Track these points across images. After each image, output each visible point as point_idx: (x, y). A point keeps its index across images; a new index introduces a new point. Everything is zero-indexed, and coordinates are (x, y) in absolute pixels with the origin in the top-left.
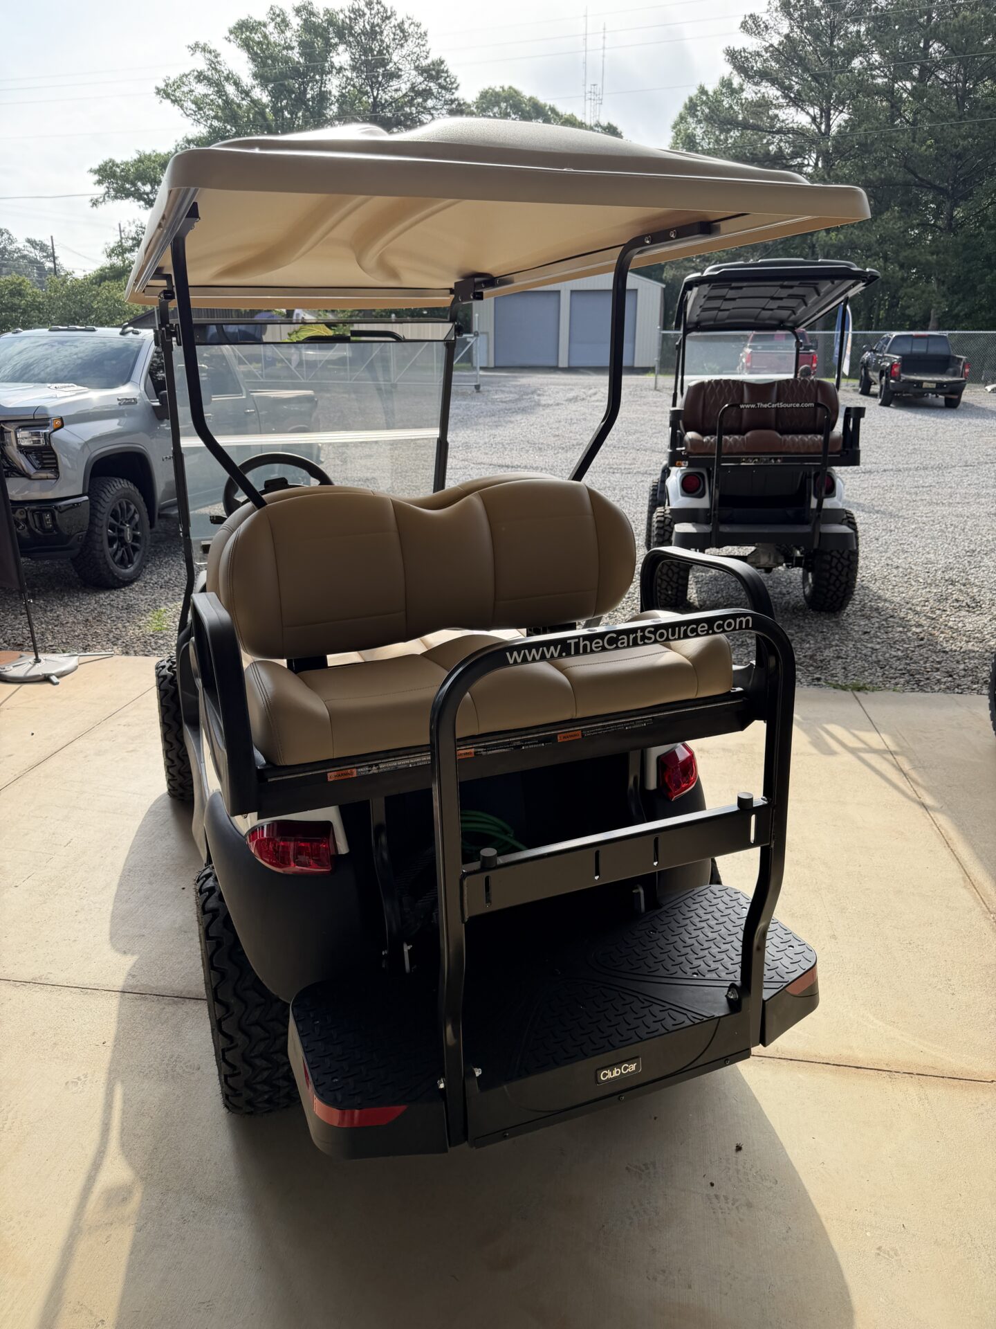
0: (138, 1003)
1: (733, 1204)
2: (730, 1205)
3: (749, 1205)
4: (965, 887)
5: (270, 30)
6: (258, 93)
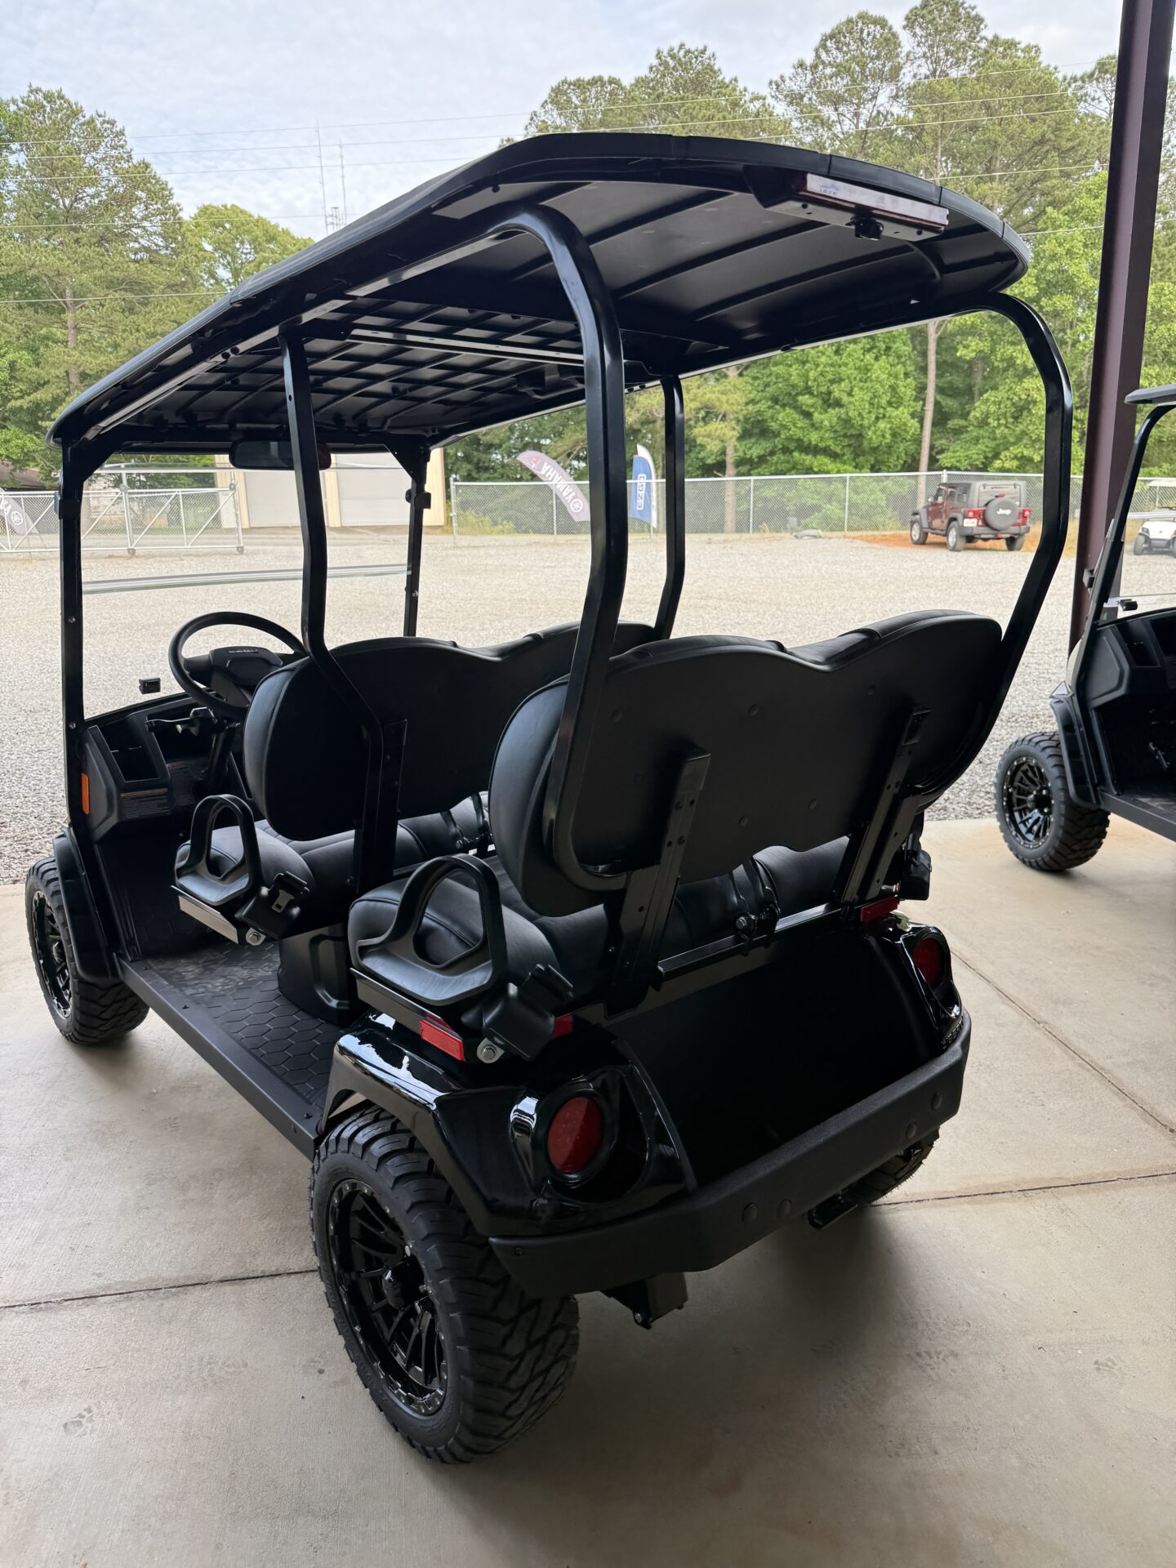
1: (938, 1358)
2: (935, 1359)
3: (955, 1355)
4: (1004, 1003)
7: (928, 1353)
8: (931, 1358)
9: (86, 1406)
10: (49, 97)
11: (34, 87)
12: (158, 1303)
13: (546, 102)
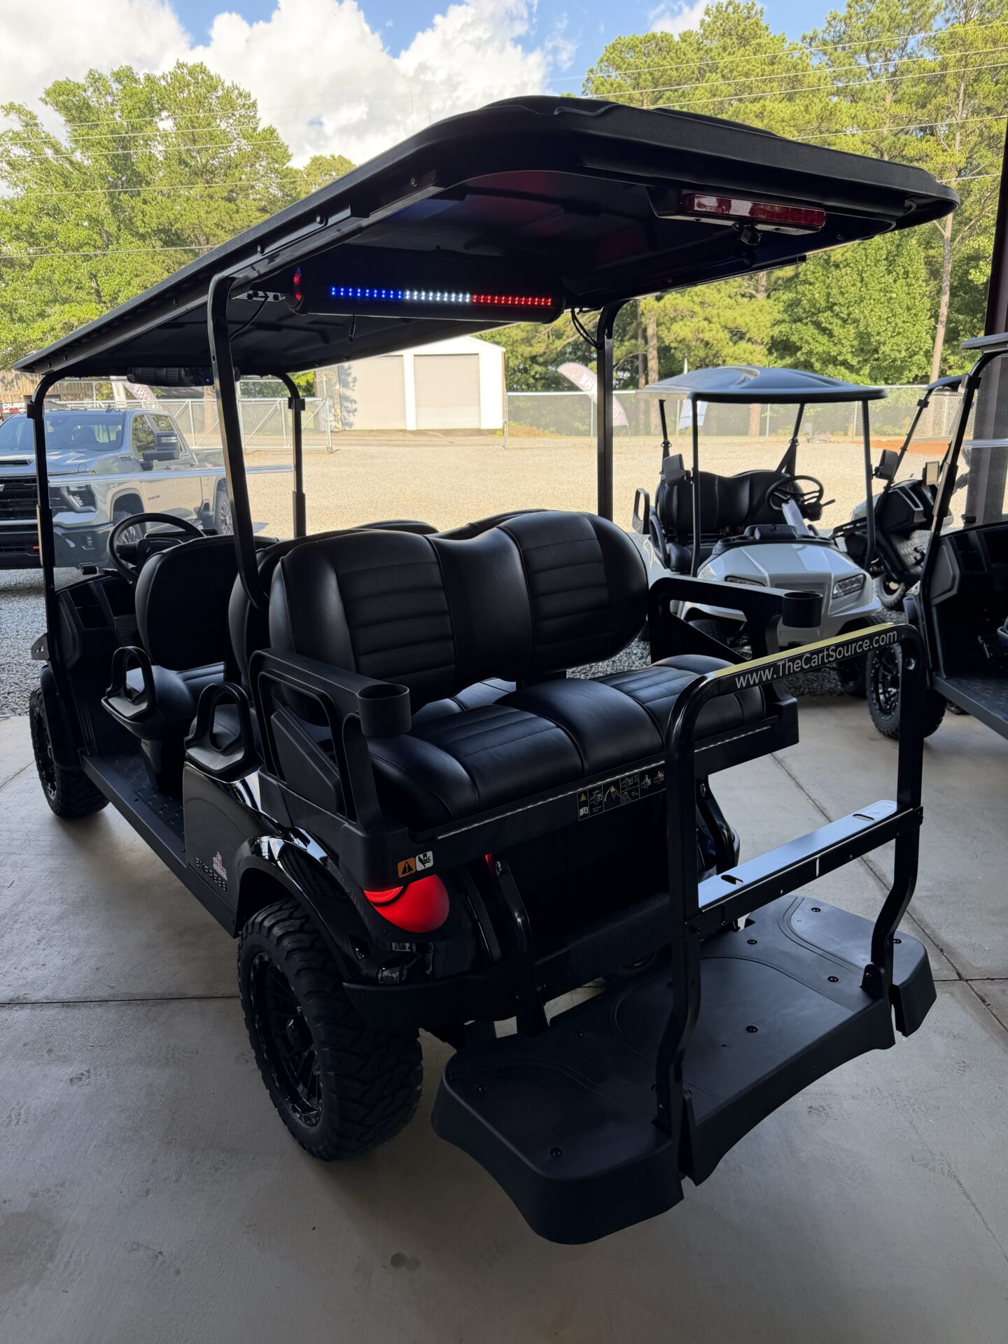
0: (124, 1008)
5: (89, 94)
6: (78, 156)
9: (86, 1069)
10: (192, 71)
11: (181, 62)
12: (148, 1008)
13: (602, 61)
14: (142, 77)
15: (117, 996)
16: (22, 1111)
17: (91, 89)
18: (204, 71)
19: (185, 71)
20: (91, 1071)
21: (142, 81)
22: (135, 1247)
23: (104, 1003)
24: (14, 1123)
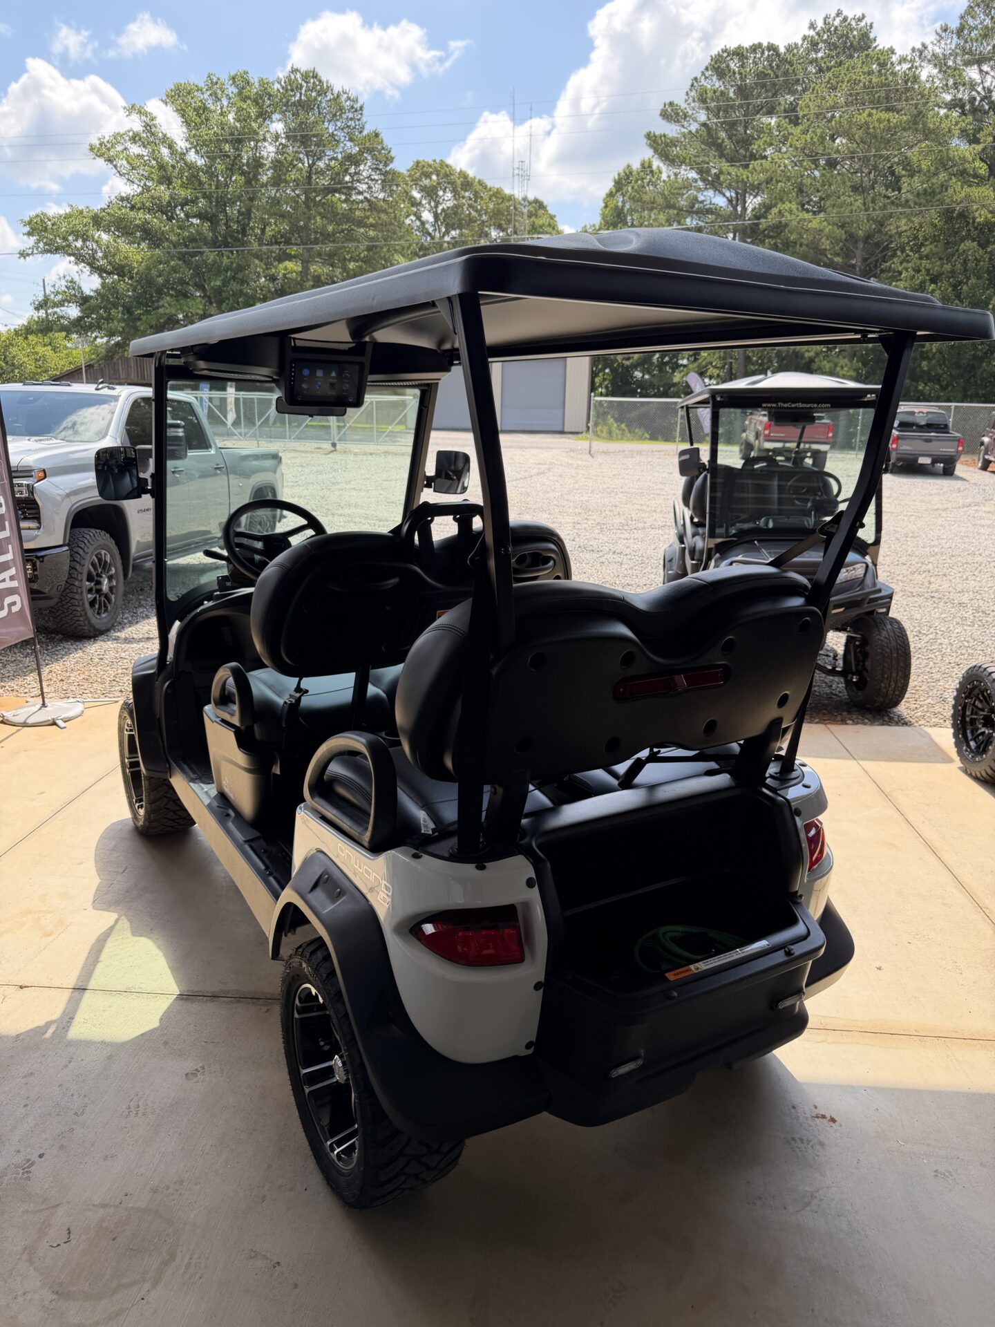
0: (235, 1005)
2: (805, 1145)
5: (206, 96)
6: (192, 156)
7: (801, 1140)
8: (802, 1143)
9: (201, 1065)
10: (306, 77)
11: (295, 67)
13: (707, 69)
14: (257, 80)
15: (228, 992)
16: (141, 1103)
17: (208, 93)
18: (315, 76)
19: (298, 75)
20: (206, 1067)
21: (257, 85)
22: (253, 1254)
23: (216, 999)
24: (133, 1114)
